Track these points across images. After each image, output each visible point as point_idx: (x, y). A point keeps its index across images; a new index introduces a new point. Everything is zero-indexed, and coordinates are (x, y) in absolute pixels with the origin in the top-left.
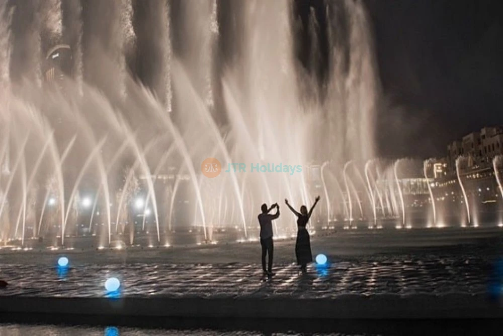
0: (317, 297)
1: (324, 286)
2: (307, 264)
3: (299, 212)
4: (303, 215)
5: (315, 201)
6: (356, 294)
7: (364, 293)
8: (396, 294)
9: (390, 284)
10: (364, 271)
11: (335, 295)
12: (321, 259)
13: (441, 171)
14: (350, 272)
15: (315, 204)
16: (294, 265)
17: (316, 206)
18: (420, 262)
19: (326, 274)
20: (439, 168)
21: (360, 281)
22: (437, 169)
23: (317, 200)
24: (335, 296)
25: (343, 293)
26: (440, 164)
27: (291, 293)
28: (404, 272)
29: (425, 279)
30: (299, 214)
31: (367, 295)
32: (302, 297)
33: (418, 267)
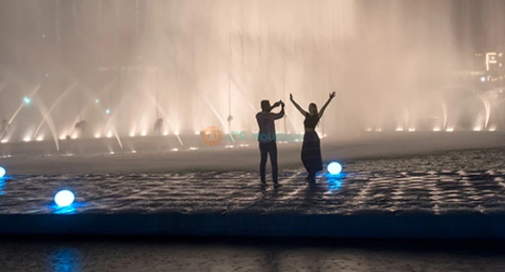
0: (328, 213)
1: (337, 200)
2: (317, 173)
3: (307, 110)
4: (311, 115)
5: (328, 98)
6: (378, 209)
7: (388, 209)
8: (429, 209)
9: (421, 198)
10: (389, 183)
11: (350, 210)
12: (334, 169)
13: (495, 62)
14: (371, 183)
15: (329, 101)
16: (299, 175)
17: (330, 104)
18: (461, 173)
19: (340, 186)
20: (493, 58)
21: (383, 193)
22: (491, 59)
23: (332, 96)
24: (351, 212)
25: (361, 208)
26: (494, 54)
27: (295, 208)
28: (440, 184)
29: (468, 193)
30: (307, 113)
31: (392, 210)
32: (309, 212)
33: (459, 178)
